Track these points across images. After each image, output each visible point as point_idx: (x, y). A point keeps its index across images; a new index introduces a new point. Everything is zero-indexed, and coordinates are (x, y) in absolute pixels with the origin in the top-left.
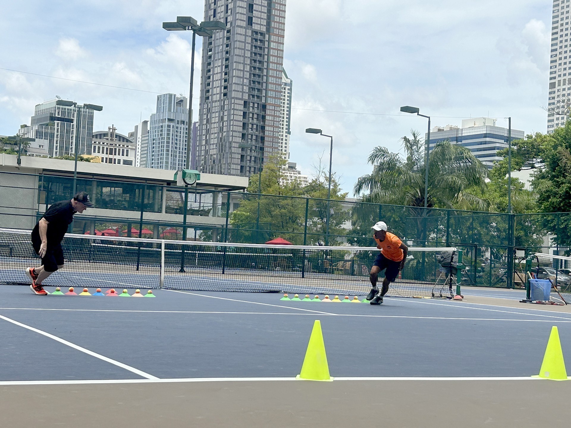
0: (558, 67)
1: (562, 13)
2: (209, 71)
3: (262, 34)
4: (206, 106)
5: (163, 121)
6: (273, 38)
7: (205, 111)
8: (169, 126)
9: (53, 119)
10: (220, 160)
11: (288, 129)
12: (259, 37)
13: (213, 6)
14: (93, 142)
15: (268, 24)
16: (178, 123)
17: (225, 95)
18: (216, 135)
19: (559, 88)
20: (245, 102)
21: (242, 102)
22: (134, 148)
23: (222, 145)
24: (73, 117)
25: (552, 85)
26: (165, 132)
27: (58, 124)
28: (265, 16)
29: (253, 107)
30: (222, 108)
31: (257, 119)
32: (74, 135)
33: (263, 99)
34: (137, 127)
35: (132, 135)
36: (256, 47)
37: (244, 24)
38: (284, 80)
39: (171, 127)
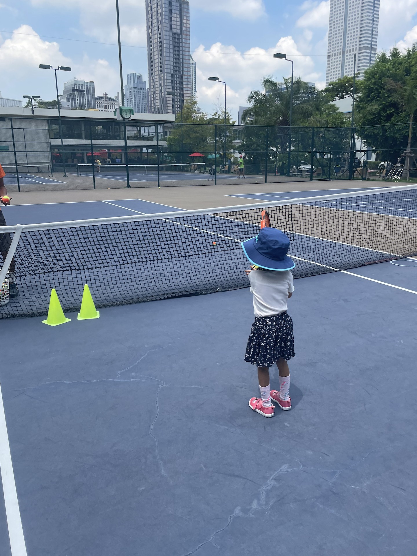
2: (151, 58)
3: (178, 34)
4: (152, 78)
5: (131, 88)
6: (184, 37)
7: (152, 81)
8: (134, 91)
9: (74, 90)
10: (162, 108)
11: (195, 89)
12: (176, 36)
13: (150, 20)
14: (96, 102)
15: (181, 29)
16: (139, 89)
17: (161, 71)
18: (158, 94)
19: (332, 58)
20: (172, 75)
21: (170, 75)
22: (118, 104)
23: (162, 99)
24: (84, 89)
25: (329, 57)
26: (133, 95)
27: (77, 93)
28: (179, 24)
29: (176, 77)
30: (160, 79)
31: (179, 84)
32: (86, 99)
33: (181, 72)
34: (118, 93)
35: (116, 97)
36: (175, 42)
37: (168, 29)
38: (191, 62)
39: (136, 92)
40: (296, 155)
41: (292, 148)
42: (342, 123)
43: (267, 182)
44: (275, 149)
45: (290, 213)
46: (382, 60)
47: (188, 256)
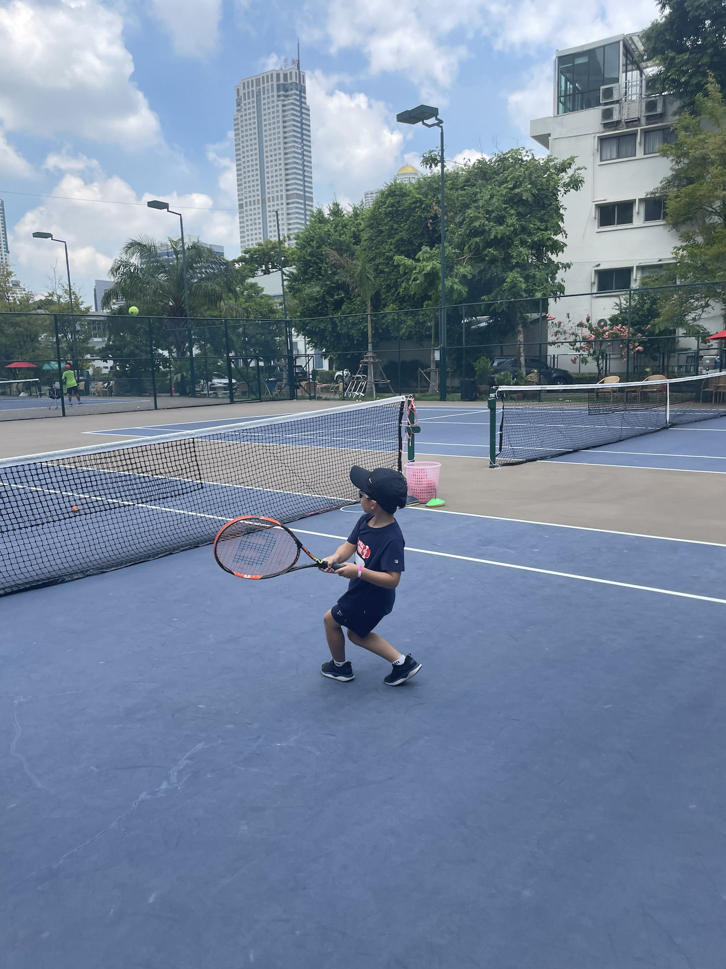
0: (244, 190)
1: (243, 142)
19: (246, 208)
25: (241, 206)
40: (204, 362)
41: (196, 351)
42: (272, 311)
43: (158, 407)
44: (166, 353)
45: (192, 450)
46: (319, 219)
47: (36, 525)
